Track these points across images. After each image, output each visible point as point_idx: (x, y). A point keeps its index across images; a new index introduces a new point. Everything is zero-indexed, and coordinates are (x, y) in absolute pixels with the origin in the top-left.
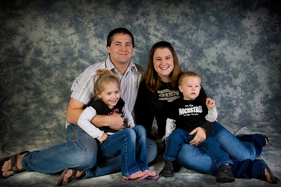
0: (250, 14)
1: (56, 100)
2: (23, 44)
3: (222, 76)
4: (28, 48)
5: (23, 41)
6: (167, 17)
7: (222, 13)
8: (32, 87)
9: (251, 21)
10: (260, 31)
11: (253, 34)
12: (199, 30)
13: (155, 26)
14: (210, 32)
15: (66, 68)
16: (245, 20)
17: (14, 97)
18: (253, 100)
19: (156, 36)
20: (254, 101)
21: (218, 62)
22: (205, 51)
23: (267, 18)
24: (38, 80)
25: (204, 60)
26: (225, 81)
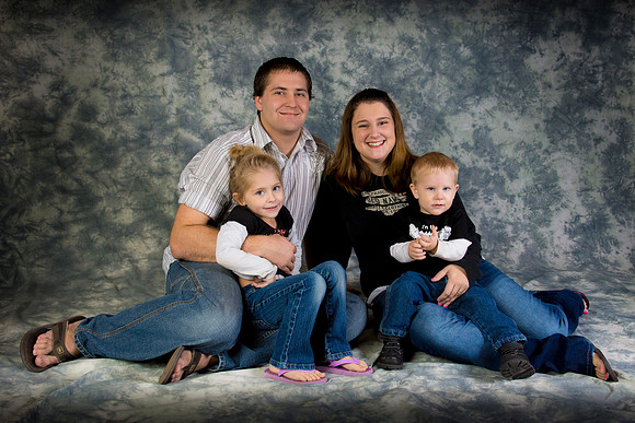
0: (543, 45)
1: (127, 217)
2: (55, 94)
3: (484, 174)
4: (65, 102)
5: (55, 87)
6: (370, 46)
7: (485, 41)
8: (73, 188)
9: (545, 59)
10: (563, 82)
11: (550, 87)
12: (438, 75)
13: (343, 64)
14: (460, 80)
15: (150, 148)
16: (532, 56)
17: (34, 208)
18: (548, 225)
19: (346, 85)
20: (551, 228)
21: (476, 144)
22: (448, 119)
23: (580, 55)
24: (88, 172)
25: (447, 138)
26: (491, 186)
